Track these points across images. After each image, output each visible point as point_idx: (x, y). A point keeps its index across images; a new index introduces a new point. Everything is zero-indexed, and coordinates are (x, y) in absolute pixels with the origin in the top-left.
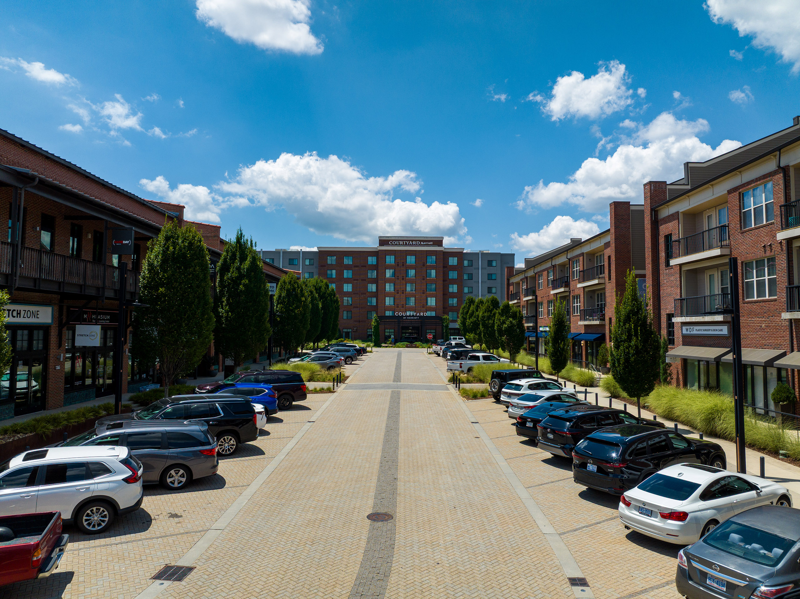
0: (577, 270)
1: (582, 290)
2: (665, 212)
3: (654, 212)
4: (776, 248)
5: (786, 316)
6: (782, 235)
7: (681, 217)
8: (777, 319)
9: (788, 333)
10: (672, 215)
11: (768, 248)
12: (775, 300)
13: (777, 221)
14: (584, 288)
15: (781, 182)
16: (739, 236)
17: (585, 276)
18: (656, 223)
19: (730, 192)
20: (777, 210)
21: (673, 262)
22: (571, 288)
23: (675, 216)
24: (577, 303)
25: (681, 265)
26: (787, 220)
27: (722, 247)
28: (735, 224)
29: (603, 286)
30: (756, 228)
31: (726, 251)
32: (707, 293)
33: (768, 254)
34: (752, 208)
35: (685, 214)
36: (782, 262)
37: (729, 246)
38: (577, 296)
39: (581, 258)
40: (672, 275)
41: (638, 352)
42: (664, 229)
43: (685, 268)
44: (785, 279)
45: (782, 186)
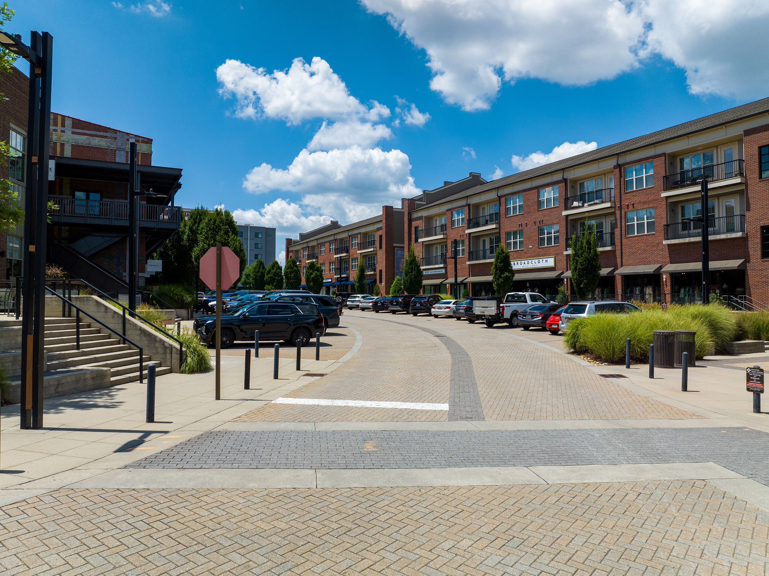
0: (355, 243)
1: (360, 255)
2: (415, 215)
3: (410, 214)
4: (465, 236)
5: (468, 263)
6: (467, 231)
7: (423, 218)
8: (464, 265)
9: (468, 270)
10: (419, 217)
11: (462, 236)
12: (464, 257)
13: (466, 225)
14: (361, 253)
15: (467, 210)
16: (451, 230)
17: (362, 246)
18: (410, 221)
19: (447, 210)
20: (466, 221)
21: (420, 240)
22: (351, 253)
23: (420, 218)
24: (355, 263)
25: (423, 242)
26: (469, 225)
27: (444, 234)
28: (449, 225)
29: (375, 252)
30: (457, 228)
31: (445, 236)
32: (434, 255)
33: (462, 238)
34: (456, 219)
35: (425, 217)
36: (467, 242)
37: (446, 234)
38: (355, 259)
39: (359, 236)
40: (418, 246)
41: (415, 277)
42: (414, 224)
43: (425, 243)
44: (468, 248)
45: (468, 212)
